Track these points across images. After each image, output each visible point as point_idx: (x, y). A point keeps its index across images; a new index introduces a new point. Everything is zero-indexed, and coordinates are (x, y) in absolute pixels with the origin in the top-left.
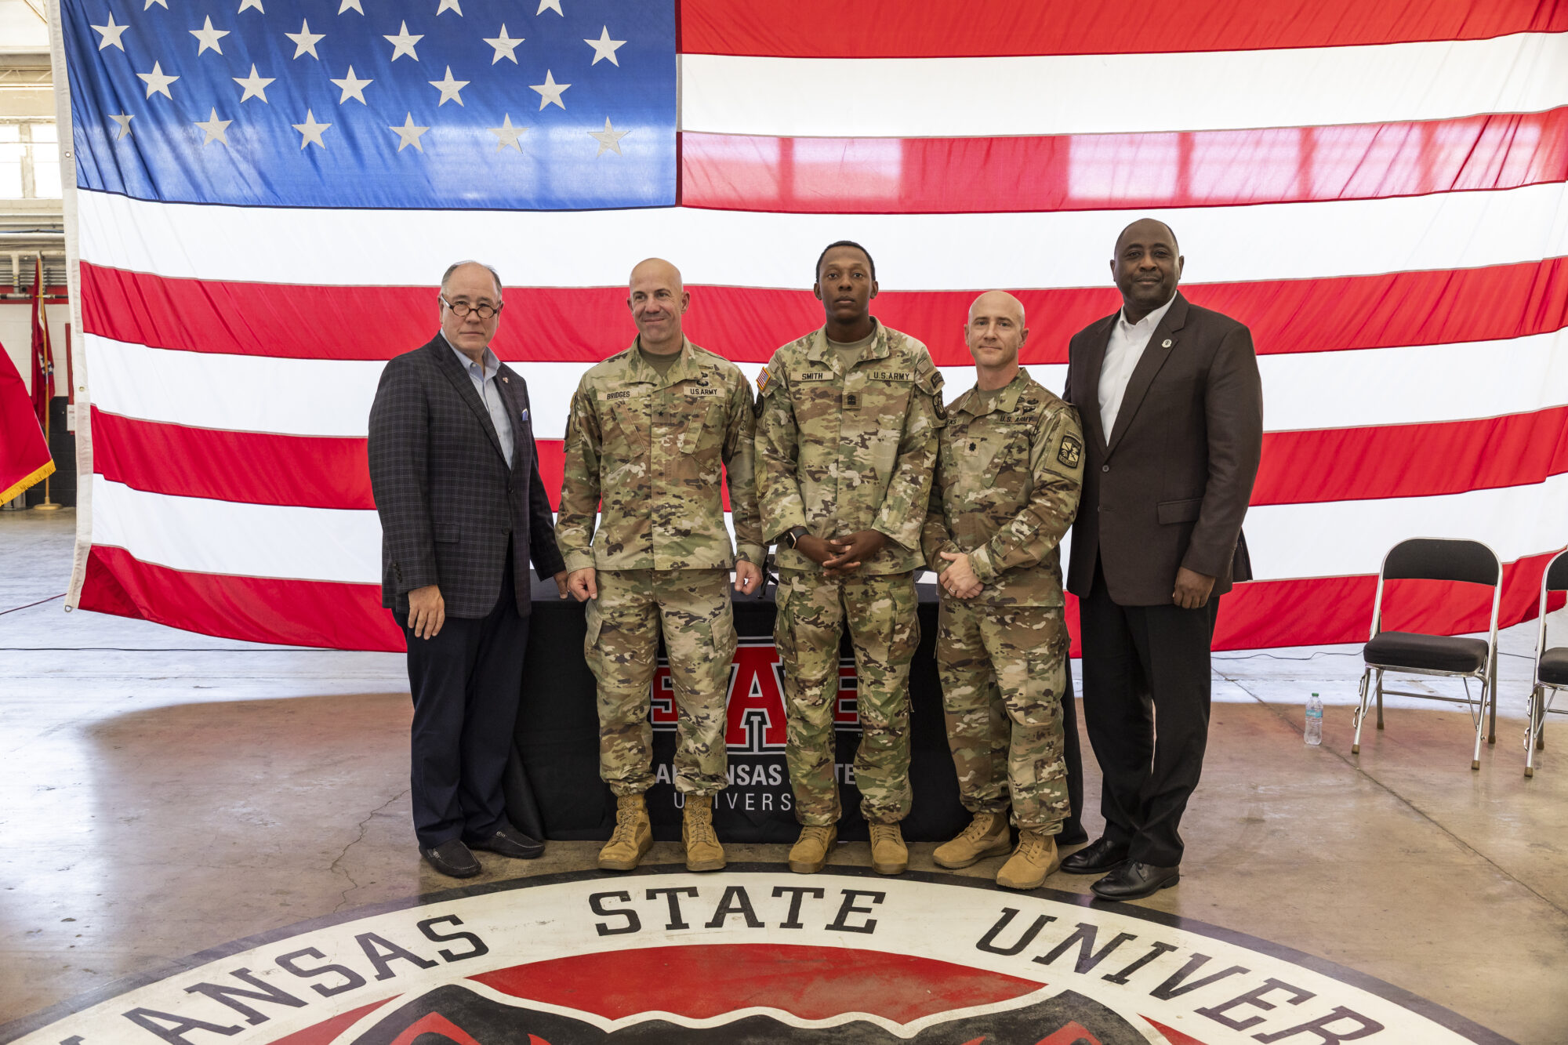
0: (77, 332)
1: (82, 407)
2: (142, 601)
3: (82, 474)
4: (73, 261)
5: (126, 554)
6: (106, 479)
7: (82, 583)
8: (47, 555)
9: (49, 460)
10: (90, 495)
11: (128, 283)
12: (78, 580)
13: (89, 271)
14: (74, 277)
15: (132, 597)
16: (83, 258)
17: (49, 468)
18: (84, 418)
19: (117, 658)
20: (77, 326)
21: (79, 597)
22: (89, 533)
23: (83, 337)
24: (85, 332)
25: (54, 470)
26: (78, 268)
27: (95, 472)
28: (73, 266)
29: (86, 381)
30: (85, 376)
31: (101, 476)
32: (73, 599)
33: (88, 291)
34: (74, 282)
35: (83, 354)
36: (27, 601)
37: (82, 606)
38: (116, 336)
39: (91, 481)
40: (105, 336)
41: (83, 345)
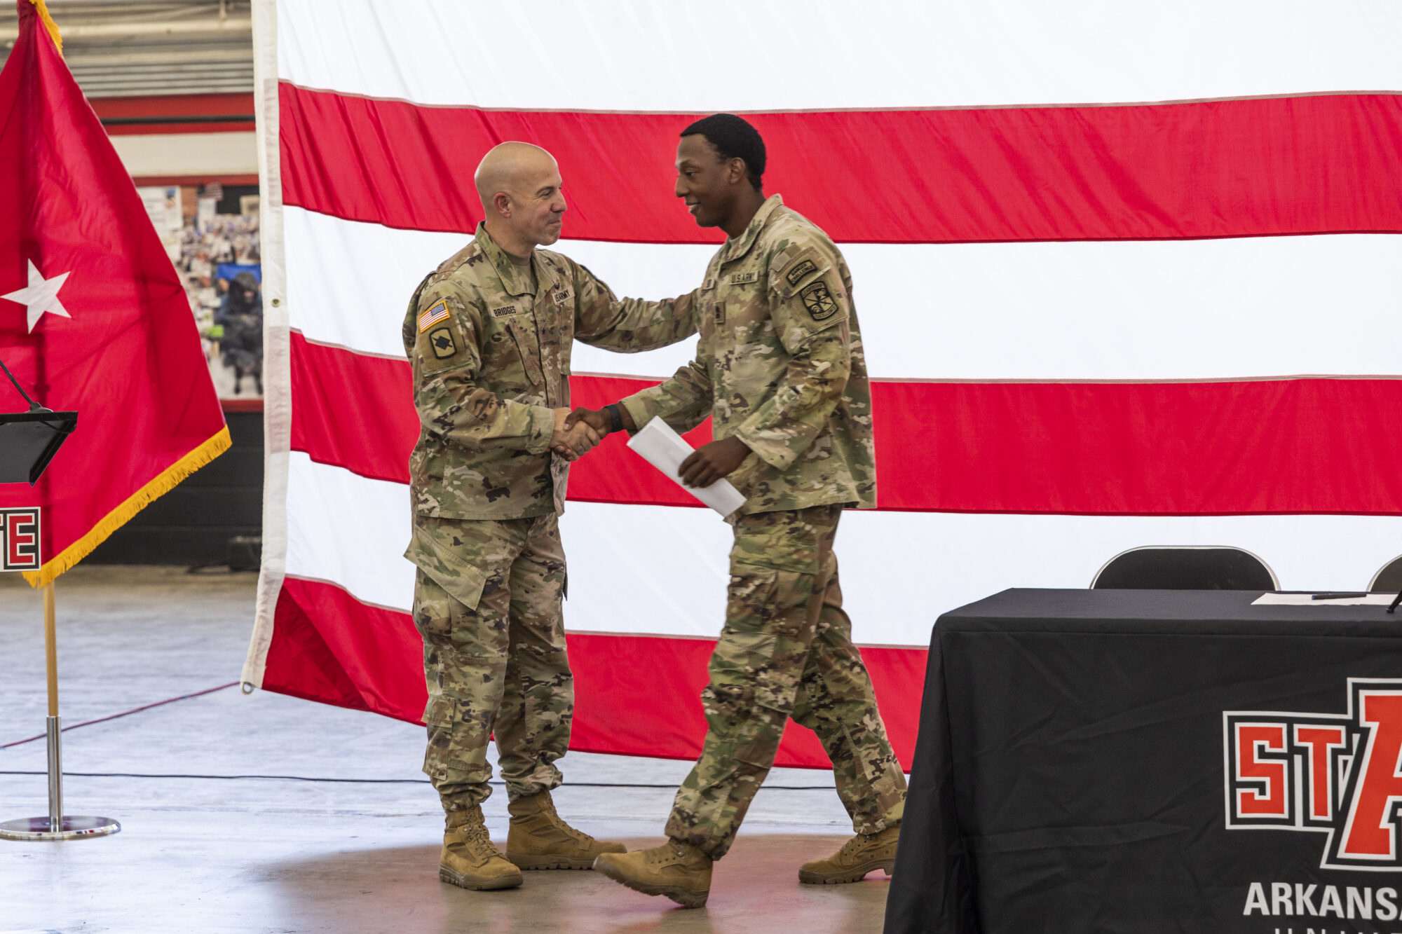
0: (272, 204)
1: (276, 334)
2: (365, 678)
3: (274, 451)
4: (267, 81)
5: (339, 595)
6: (314, 459)
7: (267, 644)
9: (222, 427)
10: (283, 488)
11: (359, 120)
12: (262, 639)
13: (290, 96)
14: (268, 109)
15: (348, 672)
16: (284, 76)
17: (221, 441)
18: (279, 354)
19: (305, 790)
20: (271, 194)
21: (262, 669)
22: (281, 555)
23: (280, 213)
24: (286, 203)
25: (229, 443)
26: (275, 93)
27: (293, 449)
28: (267, 90)
29: (283, 290)
30: (282, 280)
31: (306, 456)
32: (255, 671)
33: (292, 135)
34: (267, 118)
35: (280, 242)
37: (266, 687)
38: (336, 210)
39: (285, 463)
40: (319, 209)
41: (281, 226)
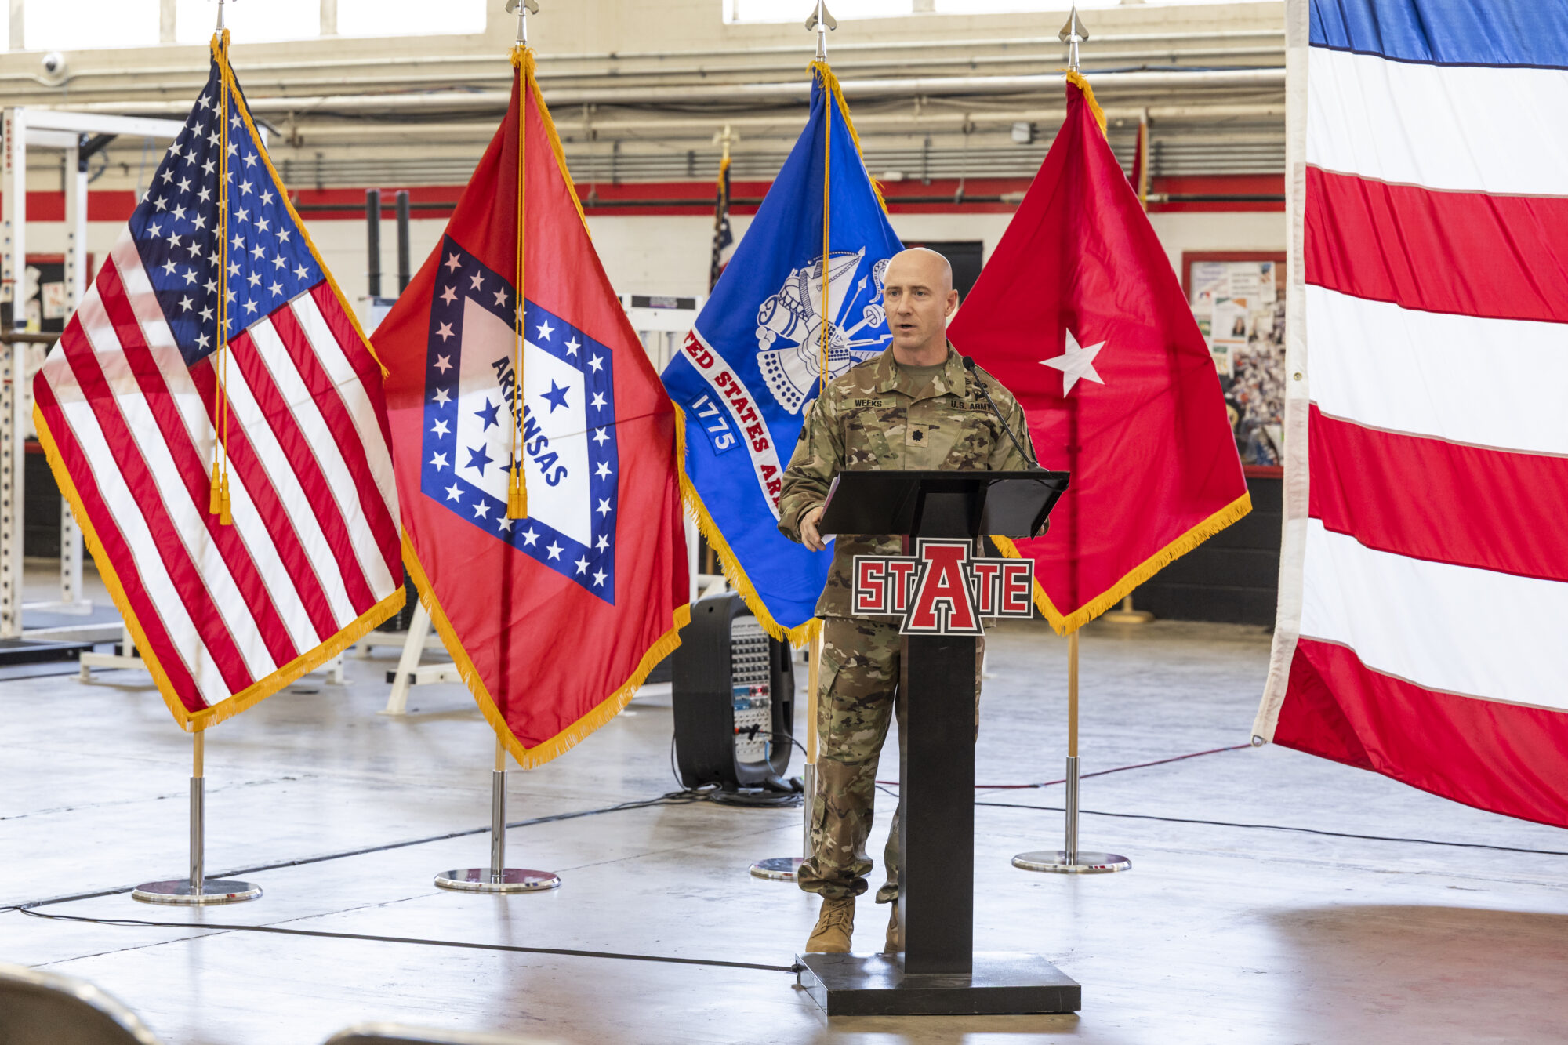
0: (1296, 282)
1: (1296, 406)
3: (1292, 517)
4: (1296, 165)
5: (1349, 656)
6: (1327, 528)
7: (1280, 701)
8: (1152, 696)
9: (1244, 492)
10: (1301, 553)
11: (1377, 201)
12: (1275, 695)
13: (1316, 178)
14: (1296, 191)
15: (1358, 732)
16: (1312, 160)
17: (1242, 505)
18: (1299, 425)
19: (1315, 843)
20: (1296, 273)
21: (1275, 723)
22: (1296, 617)
23: (1303, 290)
24: (1308, 282)
25: (1249, 508)
26: (1303, 177)
27: (1311, 516)
28: (1296, 174)
29: (1305, 364)
30: (1304, 355)
31: (1319, 523)
32: (1265, 725)
33: (1316, 217)
34: (1295, 200)
35: (1302, 319)
36: (1143, 757)
37: (1277, 740)
38: (1352, 288)
39: (1303, 530)
40: (1338, 289)
41: (1303, 303)
